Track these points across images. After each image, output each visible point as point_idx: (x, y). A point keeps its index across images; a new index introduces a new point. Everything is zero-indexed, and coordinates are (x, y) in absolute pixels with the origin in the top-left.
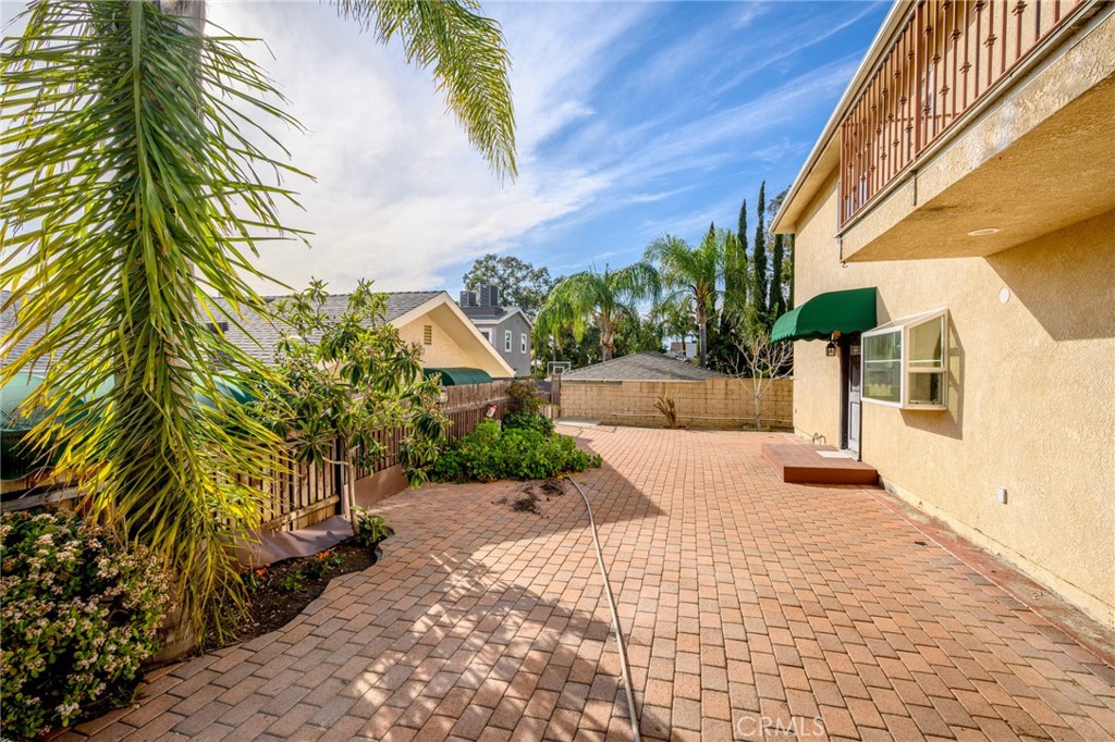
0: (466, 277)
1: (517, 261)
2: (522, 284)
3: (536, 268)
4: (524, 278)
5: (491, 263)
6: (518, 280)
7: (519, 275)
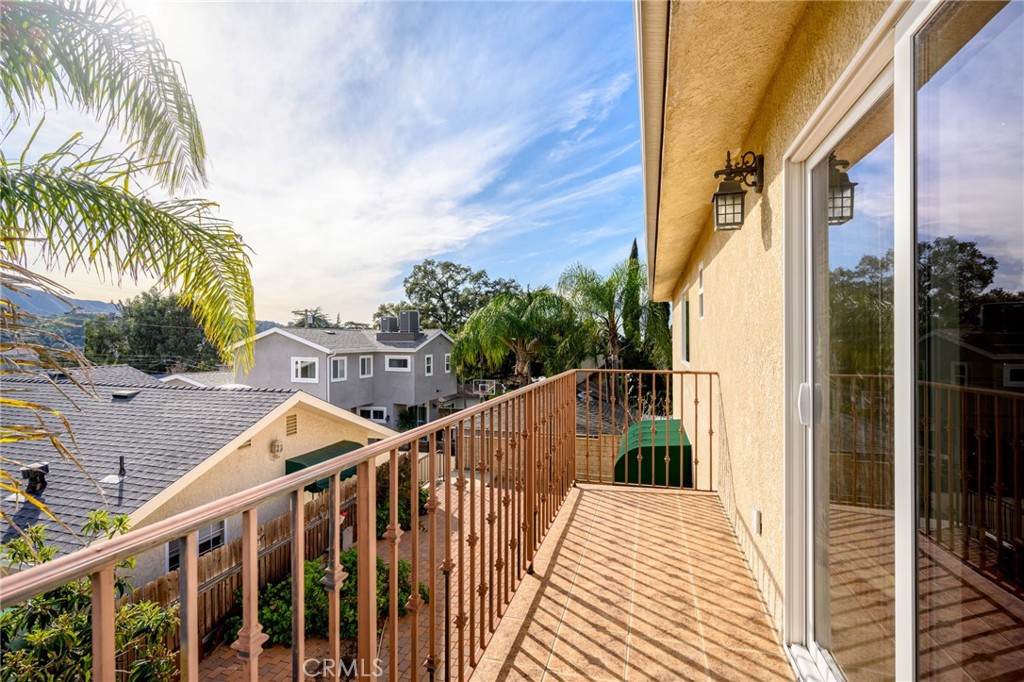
0: (406, 281)
1: (454, 266)
2: (461, 288)
3: (475, 271)
4: (464, 280)
5: (429, 267)
6: (457, 283)
7: (459, 278)
